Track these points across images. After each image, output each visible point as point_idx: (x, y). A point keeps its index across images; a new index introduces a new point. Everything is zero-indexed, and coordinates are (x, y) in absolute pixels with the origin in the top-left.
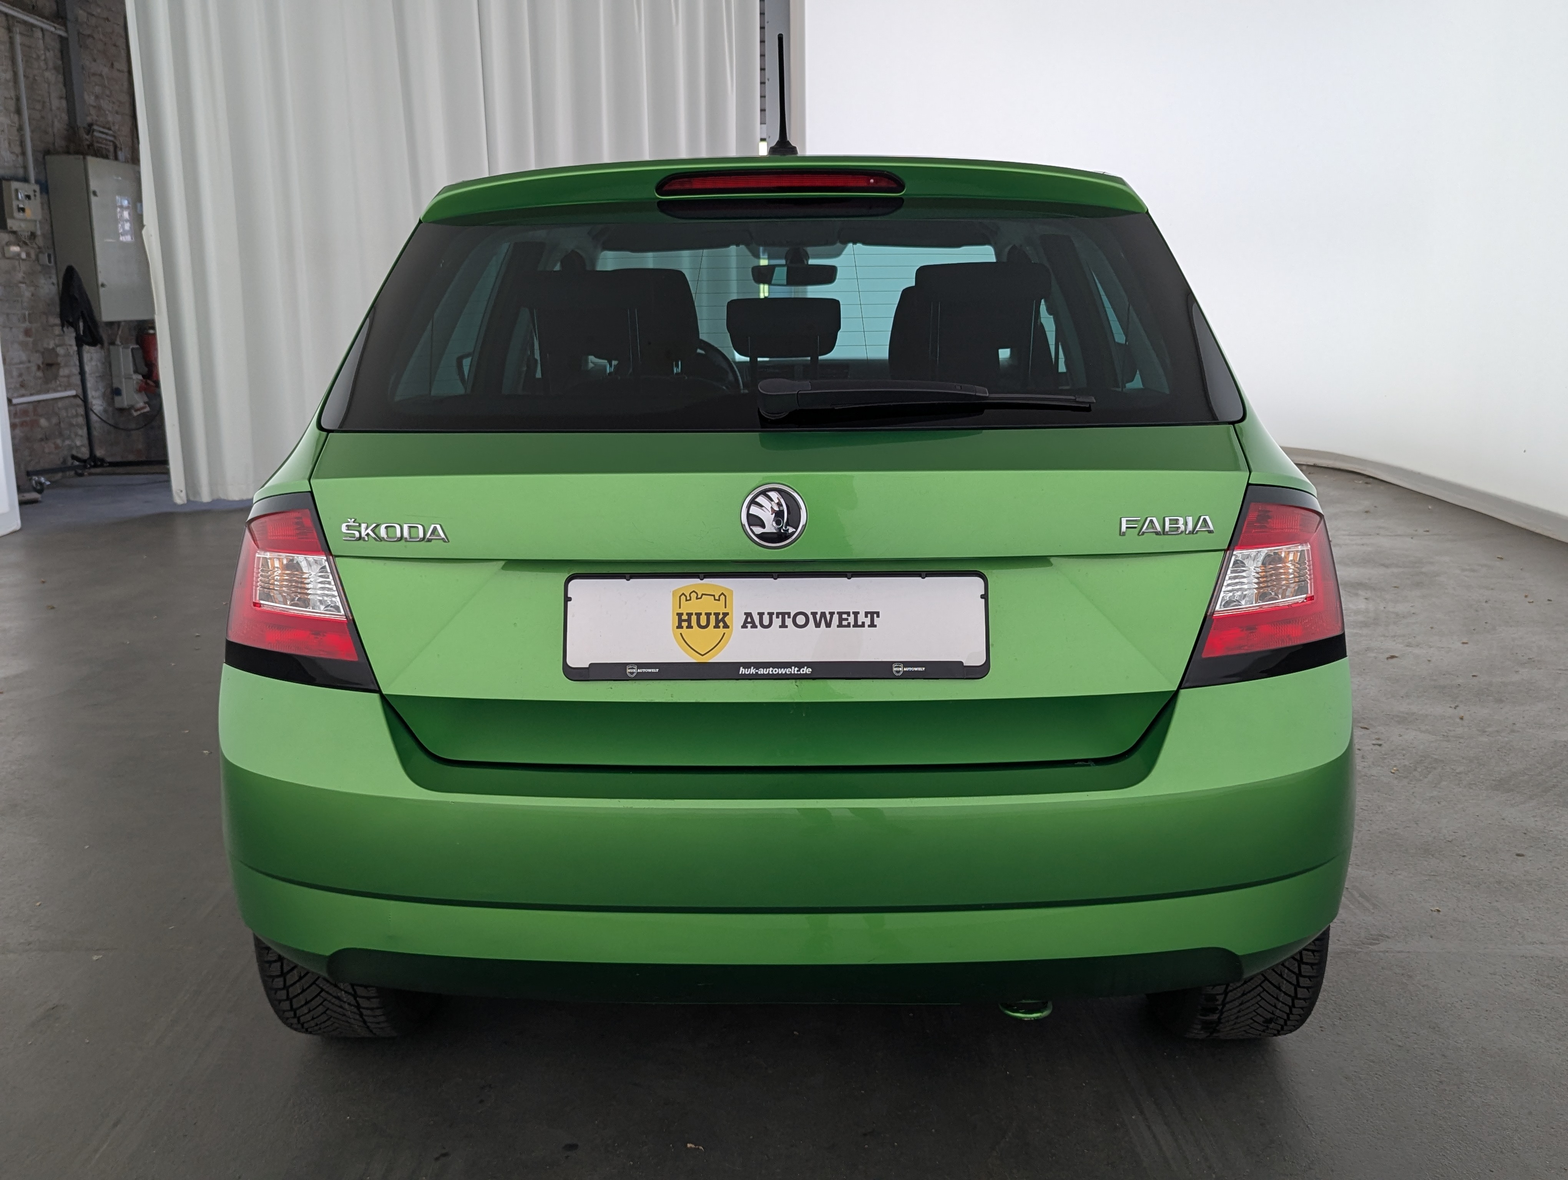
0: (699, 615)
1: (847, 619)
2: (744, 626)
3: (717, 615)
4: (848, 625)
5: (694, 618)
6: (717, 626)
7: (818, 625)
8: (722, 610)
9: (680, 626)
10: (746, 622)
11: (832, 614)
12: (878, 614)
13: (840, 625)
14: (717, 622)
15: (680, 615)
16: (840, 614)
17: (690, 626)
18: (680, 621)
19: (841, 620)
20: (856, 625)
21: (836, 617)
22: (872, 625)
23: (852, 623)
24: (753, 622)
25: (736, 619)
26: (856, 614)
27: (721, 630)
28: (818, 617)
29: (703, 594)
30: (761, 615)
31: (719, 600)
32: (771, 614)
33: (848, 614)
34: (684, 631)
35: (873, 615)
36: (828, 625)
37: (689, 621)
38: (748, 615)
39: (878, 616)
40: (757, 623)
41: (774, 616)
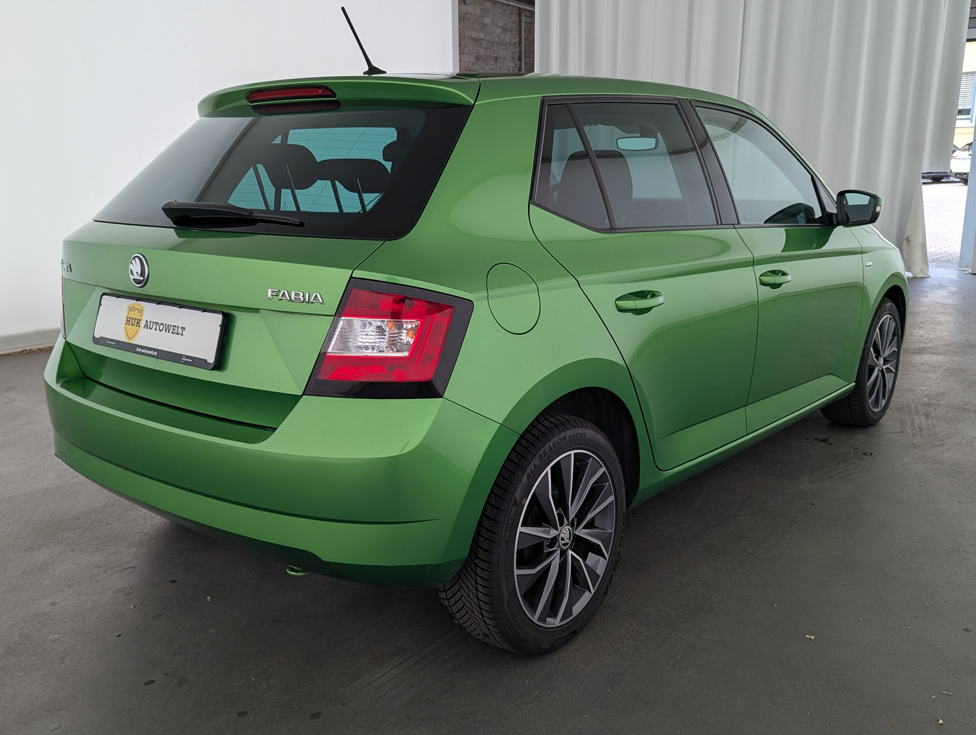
0: (133, 318)
1: (175, 330)
2: (144, 327)
3: (138, 319)
4: (174, 333)
5: (131, 320)
6: (136, 326)
7: (166, 331)
8: (139, 318)
9: (126, 324)
10: (145, 325)
11: (171, 326)
12: (185, 328)
13: (172, 333)
14: (138, 323)
15: (128, 318)
16: (174, 326)
17: (129, 324)
18: (127, 321)
19: (173, 329)
20: (177, 334)
21: (172, 327)
22: (182, 335)
23: (176, 332)
24: (147, 326)
25: (143, 323)
26: (178, 327)
27: (138, 328)
28: (167, 326)
29: (136, 309)
30: (150, 322)
31: (140, 312)
32: (153, 322)
33: (176, 326)
34: (127, 326)
35: (183, 328)
36: (169, 332)
37: (129, 321)
38: (147, 321)
39: (185, 330)
40: (149, 327)
41: (154, 324)
